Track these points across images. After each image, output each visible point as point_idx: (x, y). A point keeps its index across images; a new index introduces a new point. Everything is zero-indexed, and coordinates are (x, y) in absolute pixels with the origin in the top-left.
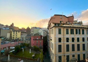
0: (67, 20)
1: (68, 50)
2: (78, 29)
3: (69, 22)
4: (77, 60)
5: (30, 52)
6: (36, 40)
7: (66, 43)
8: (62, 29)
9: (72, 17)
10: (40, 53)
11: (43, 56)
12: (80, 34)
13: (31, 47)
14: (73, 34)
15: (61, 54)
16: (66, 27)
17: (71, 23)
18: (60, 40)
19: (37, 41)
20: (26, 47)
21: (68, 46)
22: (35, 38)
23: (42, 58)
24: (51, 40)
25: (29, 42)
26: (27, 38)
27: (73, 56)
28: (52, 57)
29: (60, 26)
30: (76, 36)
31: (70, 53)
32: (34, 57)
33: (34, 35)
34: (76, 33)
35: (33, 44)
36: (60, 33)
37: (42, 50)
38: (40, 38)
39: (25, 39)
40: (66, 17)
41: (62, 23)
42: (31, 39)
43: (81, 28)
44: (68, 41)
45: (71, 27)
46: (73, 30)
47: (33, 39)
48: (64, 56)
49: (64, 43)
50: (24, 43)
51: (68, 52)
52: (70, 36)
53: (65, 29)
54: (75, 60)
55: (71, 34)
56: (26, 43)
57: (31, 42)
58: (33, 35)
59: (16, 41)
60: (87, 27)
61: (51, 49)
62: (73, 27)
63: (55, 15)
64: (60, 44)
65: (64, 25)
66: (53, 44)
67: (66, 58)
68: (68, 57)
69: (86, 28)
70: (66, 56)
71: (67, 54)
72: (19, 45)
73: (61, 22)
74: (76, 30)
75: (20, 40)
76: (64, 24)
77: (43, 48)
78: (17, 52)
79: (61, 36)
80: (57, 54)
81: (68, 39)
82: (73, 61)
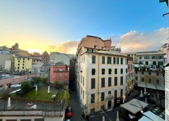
0: (103, 44)
1: (103, 85)
2: (116, 57)
3: (105, 47)
4: (113, 98)
5: (49, 92)
6: (58, 72)
7: (102, 76)
8: (97, 57)
9: (110, 40)
10: (64, 92)
11: (69, 96)
12: (118, 63)
13: (50, 83)
14: (111, 63)
15: (94, 91)
16: (102, 54)
17: (108, 49)
18: (93, 72)
19: (60, 74)
20: (42, 83)
21: (103, 80)
22: (57, 70)
23: (67, 99)
24: (82, 71)
25: (46, 76)
26: (43, 70)
27: (110, 93)
28: (81, 96)
29: (94, 52)
30: (113, 67)
31: (106, 89)
32: (54, 99)
33: (56, 64)
34: (114, 63)
35: (53, 78)
36: (94, 62)
37: (67, 87)
39: (39, 71)
40: (102, 40)
41: (97, 48)
42: (49, 70)
43: (120, 56)
44: (103, 73)
45: (108, 54)
46: (110, 58)
47: (54, 71)
48: (98, 93)
49: (98, 76)
50: (39, 77)
51: (103, 88)
52: (107, 67)
53: (101, 57)
54: (111, 98)
55: (108, 63)
56: (41, 77)
57: (49, 76)
58: (54, 64)
59: (24, 75)
60: (126, 55)
61: (81, 85)
62: (111, 55)
63: (88, 36)
64: (93, 77)
65: (100, 52)
66: (84, 77)
67: (100, 96)
68: (103, 94)
69: (125, 57)
70: (100, 94)
71: (102, 90)
72: (29, 80)
73: (95, 47)
74: (114, 58)
75: (30, 72)
76: (99, 50)
77: (68, 84)
78: (25, 93)
79: (95, 66)
80: (89, 91)
81: (103, 70)
82: (108, 99)
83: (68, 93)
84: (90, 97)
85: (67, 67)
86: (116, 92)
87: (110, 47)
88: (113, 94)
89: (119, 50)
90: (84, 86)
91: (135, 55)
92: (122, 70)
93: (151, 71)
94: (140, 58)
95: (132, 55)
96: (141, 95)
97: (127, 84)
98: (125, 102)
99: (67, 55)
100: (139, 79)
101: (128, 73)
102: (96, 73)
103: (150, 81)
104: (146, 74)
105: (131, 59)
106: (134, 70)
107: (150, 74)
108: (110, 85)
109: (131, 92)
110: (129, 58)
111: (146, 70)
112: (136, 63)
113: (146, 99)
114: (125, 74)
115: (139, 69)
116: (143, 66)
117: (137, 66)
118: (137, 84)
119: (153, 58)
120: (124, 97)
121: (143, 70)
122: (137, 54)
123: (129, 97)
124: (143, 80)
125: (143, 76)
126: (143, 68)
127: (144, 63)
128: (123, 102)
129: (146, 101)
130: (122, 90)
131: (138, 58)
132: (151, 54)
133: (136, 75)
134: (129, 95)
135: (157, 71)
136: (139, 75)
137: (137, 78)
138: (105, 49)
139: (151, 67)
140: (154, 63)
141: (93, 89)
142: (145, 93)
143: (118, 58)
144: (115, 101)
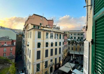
0: (47, 23)
1: (47, 56)
3: (49, 25)
4: (54, 64)
6: (3, 47)
7: (46, 48)
8: (42, 33)
9: (52, 20)
10: (9, 66)
11: (14, 69)
12: (58, 38)
15: (39, 61)
16: (46, 30)
17: (51, 27)
18: (39, 45)
19: (5, 49)
21: (47, 51)
22: (1, 45)
24: (28, 45)
27: (51, 61)
29: (40, 28)
30: (54, 41)
31: (49, 58)
34: (55, 38)
36: (39, 37)
37: (14, 61)
38: (10, 44)
40: (46, 19)
41: (42, 25)
43: (59, 32)
44: (47, 46)
45: (51, 31)
46: (52, 34)
48: (43, 62)
49: (43, 49)
53: (45, 33)
54: (52, 65)
55: (51, 38)
60: (63, 32)
62: (53, 31)
64: (39, 49)
65: (44, 29)
66: (30, 50)
67: (44, 64)
68: (46, 62)
69: (62, 33)
70: (44, 62)
71: (46, 59)
73: (41, 24)
74: (55, 34)
76: (44, 27)
77: (14, 57)
79: (40, 41)
80: (35, 62)
81: (47, 44)
82: (50, 66)
83: (14, 66)
84: (36, 67)
85: (13, 41)
86: (56, 59)
87: (52, 26)
88: (54, 61)
89: (58, 28)
90: (30, 58)
91: (69, 32)
92: (60, 43)
93: (77, 43)
94: (72, 35)
95: (67, 32)
96: (72, 59)
97: (63, 52)
98: (62, 66)
99: (14, 30)
100: (71, 49)
101: (64, 45)
102: (41, 46)
103: (76, 50)
104: (74, 45)
105: (66, 35)
106: (68, 43)
107: (76, 45)
108: (52, 55)
109: (65, 58)
110: (65, 34)
111: (75, 42)
112: (69, 38)
113: (74, 61)
114: (62, 46)
115: (71, 42)
116: (73, 40)
117: (69, 40)
118: (69, 52)
119: (78, 35)
120: (61, 62)
121: (73, 42)
122: (70, 32)
123: (65, 62)
124: (72, 49)
125: (73, 46)
126: (73, 41)
127: (74, 38)
128: (61, 66)
129: (74, 63)
130: (60, 58)
131: (70, 34)
132: (77, 32)
133: (69, 46)
134: (64, 60)
135: (80, 43)
136: (71, 46)
137: (69, 48)
138: (48, 27)
139: (77, 40)
140: (79, 38)
141: (39, 60)
142: (74, 57)
143: (58, 34)
144: (55, 66)
